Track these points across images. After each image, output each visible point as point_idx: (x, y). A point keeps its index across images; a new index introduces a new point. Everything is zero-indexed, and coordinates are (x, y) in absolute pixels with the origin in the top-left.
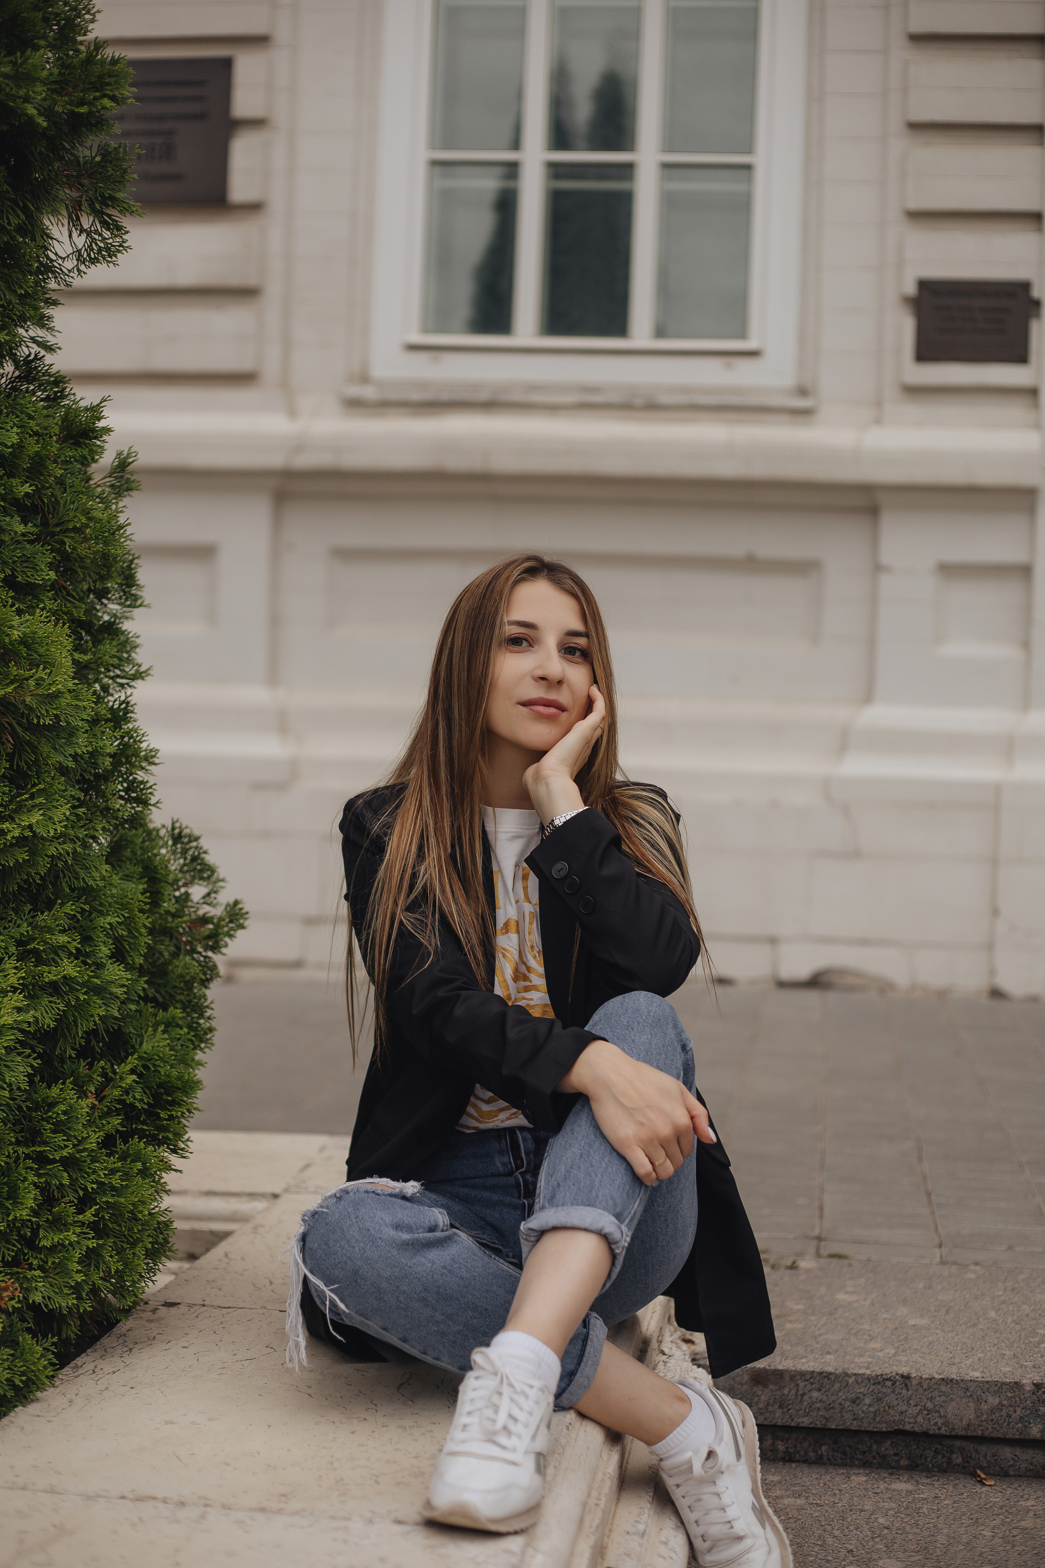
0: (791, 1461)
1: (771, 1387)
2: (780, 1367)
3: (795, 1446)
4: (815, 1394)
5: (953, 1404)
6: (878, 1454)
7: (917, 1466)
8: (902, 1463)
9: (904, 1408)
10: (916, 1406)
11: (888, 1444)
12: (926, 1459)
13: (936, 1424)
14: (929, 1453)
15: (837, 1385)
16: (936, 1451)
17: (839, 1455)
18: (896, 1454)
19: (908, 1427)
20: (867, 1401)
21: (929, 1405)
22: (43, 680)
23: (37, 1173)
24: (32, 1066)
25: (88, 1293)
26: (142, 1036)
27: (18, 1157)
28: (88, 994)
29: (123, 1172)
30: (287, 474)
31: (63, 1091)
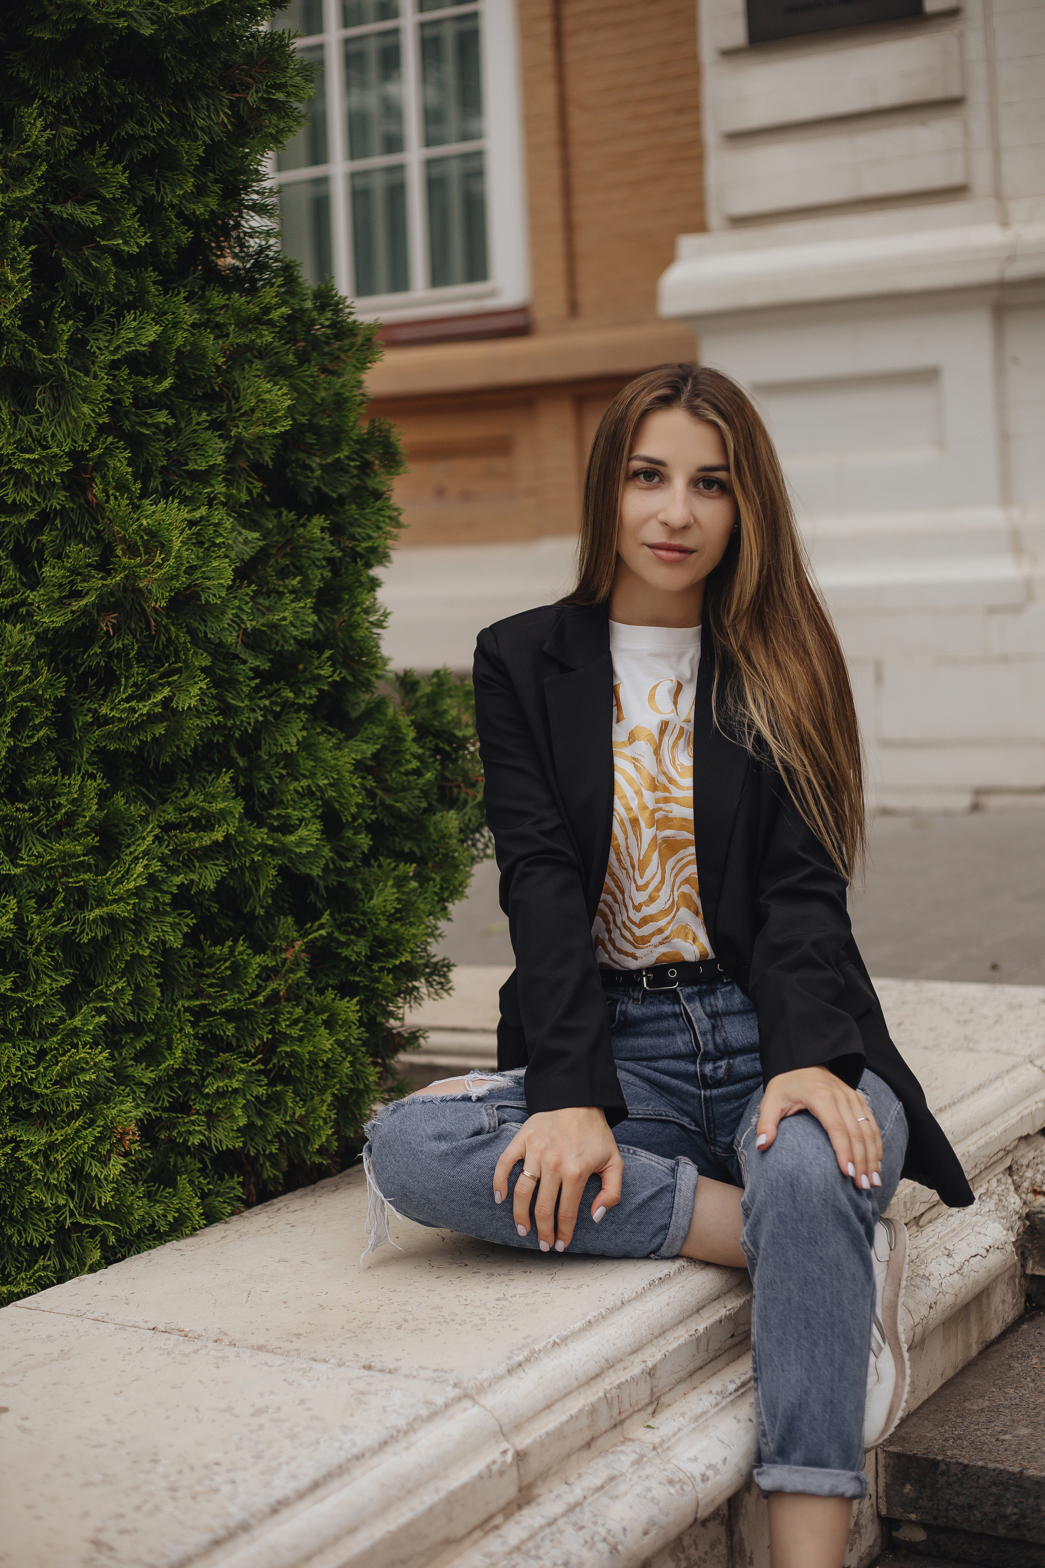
22: (159, 566)
23: (194, 1025)
24: (188, 926)
25: (277, 1136)
26: (373, 891)
27: (179, 1010)
28: (263, 855)
29: (305, 1022)
30: (1003, 286)
31: (232, 950)
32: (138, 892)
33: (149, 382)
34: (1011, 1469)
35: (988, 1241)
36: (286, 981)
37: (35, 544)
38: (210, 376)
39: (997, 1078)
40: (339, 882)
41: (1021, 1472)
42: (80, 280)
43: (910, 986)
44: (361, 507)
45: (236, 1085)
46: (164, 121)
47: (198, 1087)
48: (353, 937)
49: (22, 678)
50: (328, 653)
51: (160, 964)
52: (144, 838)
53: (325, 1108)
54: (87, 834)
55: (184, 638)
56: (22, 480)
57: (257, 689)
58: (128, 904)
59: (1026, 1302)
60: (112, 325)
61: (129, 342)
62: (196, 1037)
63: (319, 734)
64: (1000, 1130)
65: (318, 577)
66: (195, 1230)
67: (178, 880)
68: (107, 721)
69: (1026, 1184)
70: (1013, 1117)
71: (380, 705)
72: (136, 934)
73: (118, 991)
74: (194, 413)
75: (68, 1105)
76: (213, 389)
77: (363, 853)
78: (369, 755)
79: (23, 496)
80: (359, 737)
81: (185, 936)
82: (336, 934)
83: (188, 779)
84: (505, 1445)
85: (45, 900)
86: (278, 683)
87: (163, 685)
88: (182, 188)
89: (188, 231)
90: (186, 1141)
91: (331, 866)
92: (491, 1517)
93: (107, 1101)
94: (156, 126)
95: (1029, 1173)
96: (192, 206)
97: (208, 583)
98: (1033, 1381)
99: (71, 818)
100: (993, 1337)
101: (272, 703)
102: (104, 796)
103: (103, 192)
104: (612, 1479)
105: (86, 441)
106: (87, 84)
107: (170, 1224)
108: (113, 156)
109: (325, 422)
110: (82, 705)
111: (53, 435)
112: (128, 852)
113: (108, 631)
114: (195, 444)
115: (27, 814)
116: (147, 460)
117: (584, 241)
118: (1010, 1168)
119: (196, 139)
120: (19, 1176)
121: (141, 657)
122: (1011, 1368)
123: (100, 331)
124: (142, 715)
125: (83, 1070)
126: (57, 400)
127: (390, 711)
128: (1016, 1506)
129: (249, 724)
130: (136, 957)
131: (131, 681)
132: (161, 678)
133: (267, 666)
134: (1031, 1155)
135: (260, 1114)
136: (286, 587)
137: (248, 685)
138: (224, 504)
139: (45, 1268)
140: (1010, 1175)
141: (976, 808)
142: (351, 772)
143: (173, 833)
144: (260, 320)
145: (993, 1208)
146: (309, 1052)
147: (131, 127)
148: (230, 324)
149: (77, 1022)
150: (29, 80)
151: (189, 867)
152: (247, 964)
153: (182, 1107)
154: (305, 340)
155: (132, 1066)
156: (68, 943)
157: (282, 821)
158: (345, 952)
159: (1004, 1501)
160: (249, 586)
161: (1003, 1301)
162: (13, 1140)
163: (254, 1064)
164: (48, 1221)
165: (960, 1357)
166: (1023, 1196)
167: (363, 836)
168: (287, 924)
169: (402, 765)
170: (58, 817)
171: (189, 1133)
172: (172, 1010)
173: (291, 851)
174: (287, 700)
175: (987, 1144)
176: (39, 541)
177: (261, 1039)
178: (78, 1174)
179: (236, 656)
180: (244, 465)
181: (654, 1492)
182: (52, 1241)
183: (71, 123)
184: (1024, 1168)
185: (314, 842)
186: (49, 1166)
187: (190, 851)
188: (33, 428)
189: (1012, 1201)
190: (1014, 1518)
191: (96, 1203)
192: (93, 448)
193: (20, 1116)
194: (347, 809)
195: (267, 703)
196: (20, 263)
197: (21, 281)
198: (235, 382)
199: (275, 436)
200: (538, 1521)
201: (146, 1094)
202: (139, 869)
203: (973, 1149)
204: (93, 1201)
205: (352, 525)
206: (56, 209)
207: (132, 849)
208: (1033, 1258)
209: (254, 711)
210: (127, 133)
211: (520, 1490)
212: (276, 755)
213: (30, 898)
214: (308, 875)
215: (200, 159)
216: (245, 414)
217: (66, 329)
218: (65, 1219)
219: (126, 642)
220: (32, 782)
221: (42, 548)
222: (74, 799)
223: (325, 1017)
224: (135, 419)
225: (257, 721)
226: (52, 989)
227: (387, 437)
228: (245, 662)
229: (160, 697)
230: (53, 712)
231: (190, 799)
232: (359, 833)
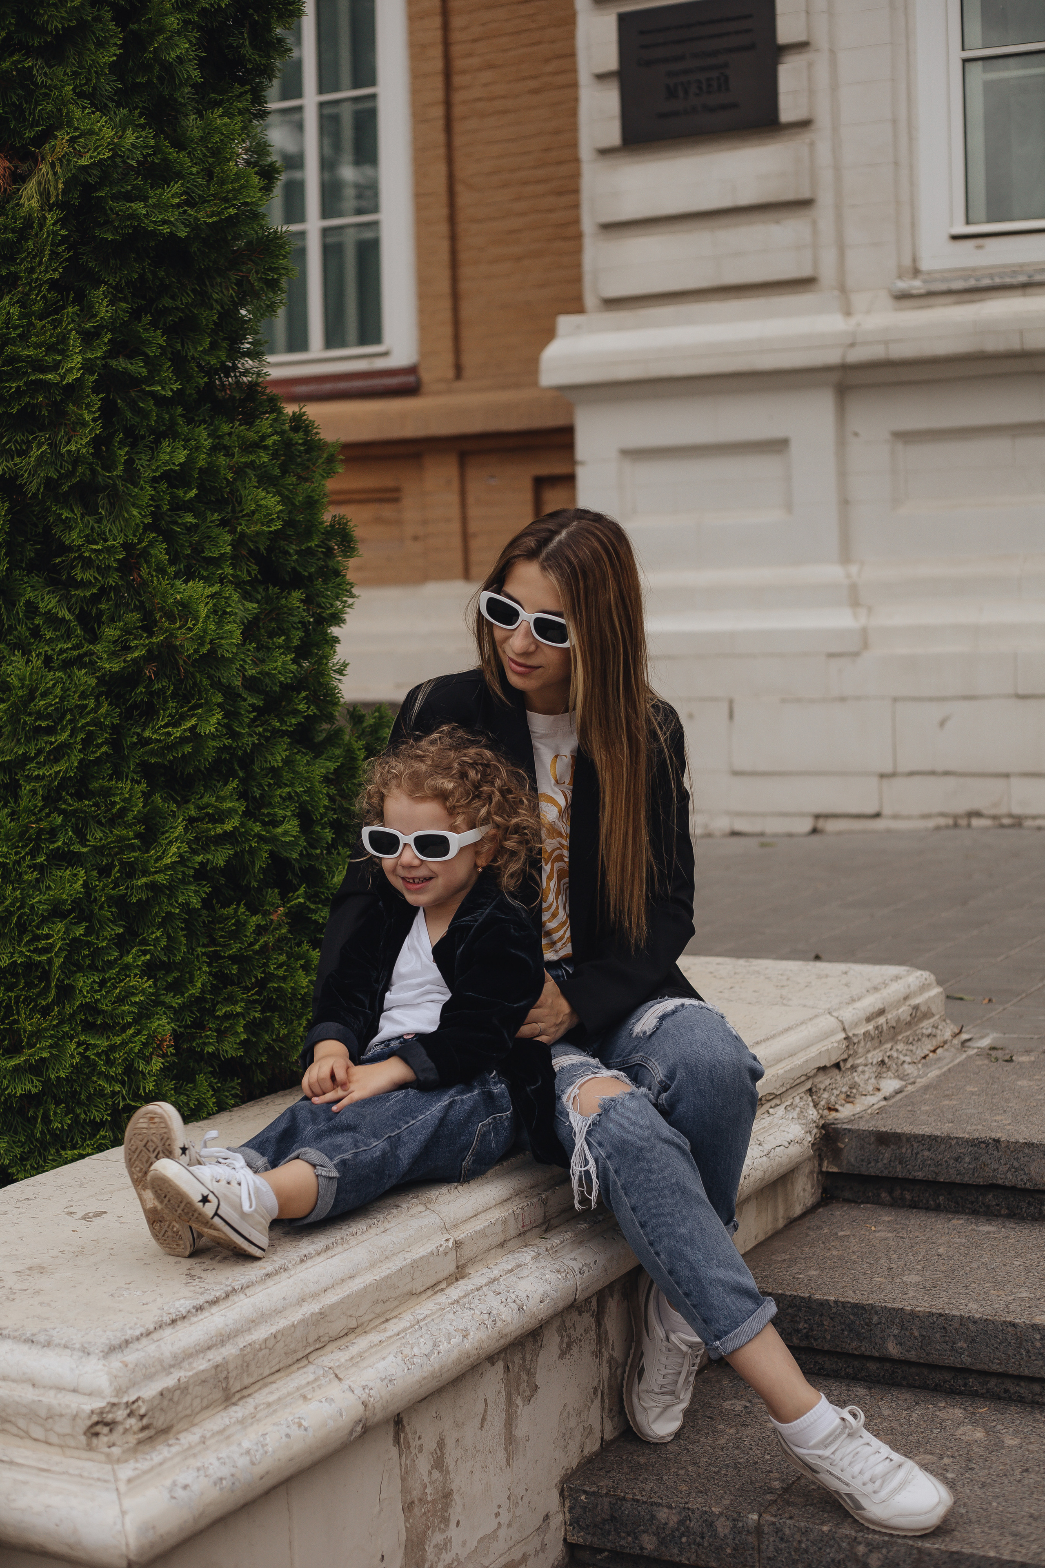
0: (915, 1207)
1: (892, 1147)
2: (899, 1131)
3: (919, 1196)
4: (926, 1153)
5: (1035, 1164)
6: (983, 1204)
7: (1015, 1215)
8: (1002, 1212)
9: (996, 1166)
10: (1005, 1164)
11: (990, 1196)
12: (1021, 1209)
13: (1022, 1180)
14: (1024, 1205)
15: (943, 1146)
16: (1029, 1203)
17: (953, 1205)
18: (997, 1205)
19: (1000, 1182)
20: (967, 1160)
21: (1016, 1164)
22: (190, 629)
23: (209, 965)
24: (205, 893)
25: (265, 1050)
26: (334, 872)
27: (198, 955)
28: (257, 842)
29: (288, 966)
30: (845, 368)
31: (236, 910)
32: (172, 866)
33: (181, 493)
34: (802, 1295)
35: (790, 1137)
36: (273, 936)
37: (94, 610)
38: (221, 487)
39: (802, 1023)
40: (310, 865)
41: (810, 1297)
42: (129, 415)
43: (742, 962)
44: (325, 582)
45: (239, 1010)
46: (189, 295)
47: (212, 1012)
48: (320, 906)
49: (88, 709)
50: (304, 694)
51: (185, 921)
52: (176, 828)
53: (302, 1029)
54: (134, 824)
55: (205, 682)
56: (88, 564)
57: (253, 720)
58: (166, 875)
59: (822, 1193)
60: (151, 449)
61: (166, 463)
62: (210, 973)
63: (297, 753)
64: (802, 1060)
65: (297, 636)
66: (209, 1114)
67: (199, 859)
68: (149, 741)
69: (823, 1103)
70: (813, 1051)
71: (338, 732)
72: (169, 898)
73: (157, 938)
74: (209, 513)
75: (123, 1019)
76: (222, 496)
77: (327, 843)
78: (332, 771)
79: (88, 576)
80: (323, 757)
81: (203, 900)
82: (308, 903)
83: (203, 785)
84: (447, 1236)
85: (105, 871)
86: (269, 715)
87: (192, 716)
88: (201, 346)
89: (204, 377)
90: (202, 1050)
91: (305, 852)
92: (439, 1282)
93: (148, 1017)
94: (185, 301)
95: (826, 1095)
96: (207, 358)
97: (223, 641)
98: (823, 1243)
99: (123, 811)
100: (795, 1215)
101: (264, 730)
102: (147, 796)
103: (148, 351)
104: (519, 1266)
105: (135, 536)
106: (137, 272)
107: (191, 1109)
108: (154, 324)
109: (300, 517)
110: (129, 730)
111: (110, 530)
112: (163, 837)
113: (150, 676)
114: (209, 537)
115: (93, 809)
116: (177, 550)
117: (468, 310)
118: (810, 1090)
119: (212, 309)
120: (87, 1070)
121: (174, 696)
122: (807, 1235)
123: (141, 453)
124: (176, 737)
125: (133, 994)
126: (112, 505)
127: (346, 738)
128: (806, 1322)
129: (248, 745)
130: (169, 914)
131: (167, 713)
132: (188, 710)
133: (261, 704)
134: (827, 1082)
135: (253, 1034)
136: (274, 644)
137: (248, 717)
138: (231, 582)
139: (104, 1137)
140: (811, 1095)
141: (815, 831)
142: (320, 782)
143: (195, 824)
144: (257, 445)
145: (795, 1116)
146: (292, 988)
147: (167, 302)
148: (235, 447)
149: (129, 959)
150: (95, 268)
151: (205, 849)
152: (246, 922)
153: (199, 1025)
154: (284, 455)
155: (163, 994)
156: (120, 902)
157: (271, 818)
158: (314, 917)
159: (798, 1319)
160: (250, 644)
161: (804, 1190)
162: (84, 1043)
163: (252, 995)
164: (106, 1104)
165: (770, 1227)
166: (820, 1111)
167: (327, 830)
168: (273, 895)
169: (355, 778)
170: (114, 811)
171: (205, 1044)
172: (192, 954)
173: (278, 840)
174: (274, 728)
175: (792, 1069)
176: (97, 608)
177: (256, 978)
178: (130, 1070)
179: (239, 695)
180: (244, 552)
181: (548, 1276)
182: (109, 1118)
183: (125, 300)
184: (822, 1091)
185: (294, 834)
186: (109, 1063)
187: (207, 838)
188: (96, 525)
189: (811, 1113)
190: (805, 1331)
191: (142, 1090)
192: (140, 541)
193: (89, 1027)
194: (317, 810)
195: (261, 730)
196: (93, 406)
197: (94, 420)
198: (238, 490)
199: (271, 532)
200: (470, 1287)
201: (174, 1014)
202: (174, 849)
203: (781, 1072)
204: (139, 1089)
205: (318, 596)
206: (114, 363)
207: (167, 835)
208: (828, 1159)
209: (251, 736)
210: (164, 306)
211: (457, 1267)
212: (267, 768)
213: (93, 870)
214: (287, 858)
215: (215, 323)
216: (247, 515)
217: (122, 453)
218: (119, 1102)
219: (164, 684)
220: (95, 785)
221: (100, 613)
222: (125, 798)
223: (302, 962)
224: (168, 519)
225: (253, 744)
226: (111, 935)
227: (344, 529)
228: (245, 700)
229: (189, 725)
230: (111, 735)
231: (205, 800)
232: (325, 828)
